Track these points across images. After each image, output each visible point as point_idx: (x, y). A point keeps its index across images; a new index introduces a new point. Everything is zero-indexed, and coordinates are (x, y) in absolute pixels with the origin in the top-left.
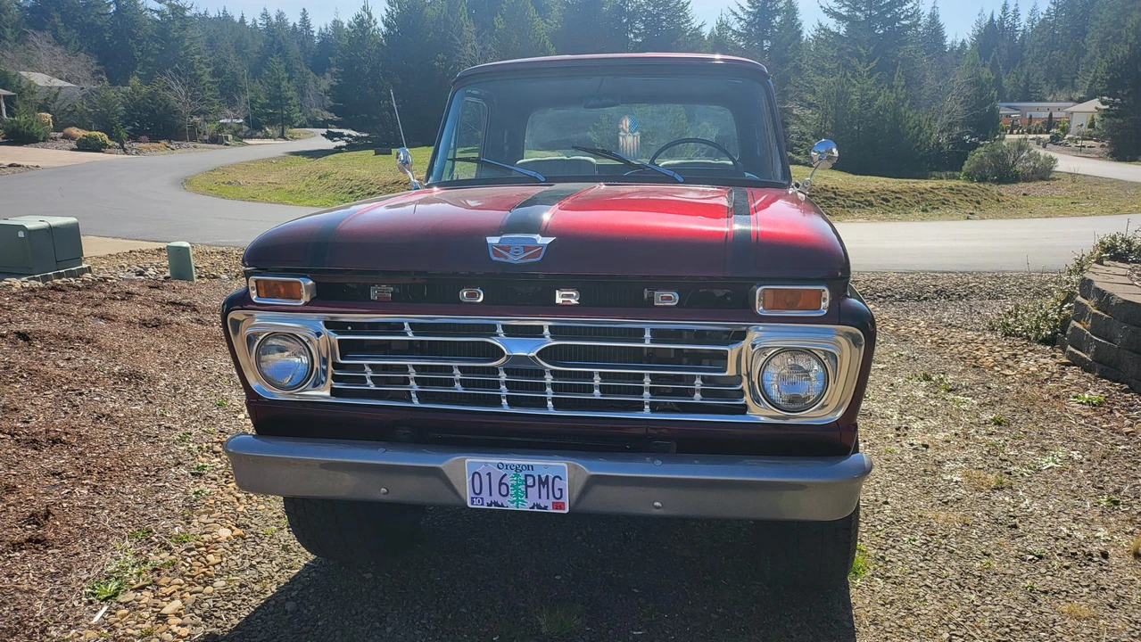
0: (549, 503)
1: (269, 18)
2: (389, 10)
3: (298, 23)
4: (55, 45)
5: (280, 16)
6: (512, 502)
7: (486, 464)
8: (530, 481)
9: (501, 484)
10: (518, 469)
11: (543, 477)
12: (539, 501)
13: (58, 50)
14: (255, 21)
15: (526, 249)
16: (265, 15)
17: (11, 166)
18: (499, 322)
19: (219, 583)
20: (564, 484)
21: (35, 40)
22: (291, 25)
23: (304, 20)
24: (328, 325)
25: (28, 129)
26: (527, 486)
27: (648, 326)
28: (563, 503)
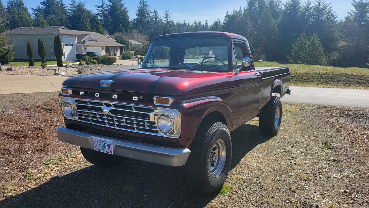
0: (109, 151)
1: (196, 23)
2: (225, 19)
3: (204, 24)
4: (139, 33)
5: (200, 22)
6: (102, 150)
7: (97, 139)
8: (105, 145)
9: (100, 145)
10: (103, 141)
11: (108, 144)
12: (107, 151)
13: (140, 34)
14: (192, 24)
15: (107, 83)
16: (195, 23)
17: (120, 65)
18: (104, 102)
19: (70, 166)
20: (112, 146)
21: (134, 32)
22: (202, 25)
23: (206, 23)
24: (76, 101)
25: (127, 55)
26: (105, 146)
27: (133, 106)
28: (112, 152)
